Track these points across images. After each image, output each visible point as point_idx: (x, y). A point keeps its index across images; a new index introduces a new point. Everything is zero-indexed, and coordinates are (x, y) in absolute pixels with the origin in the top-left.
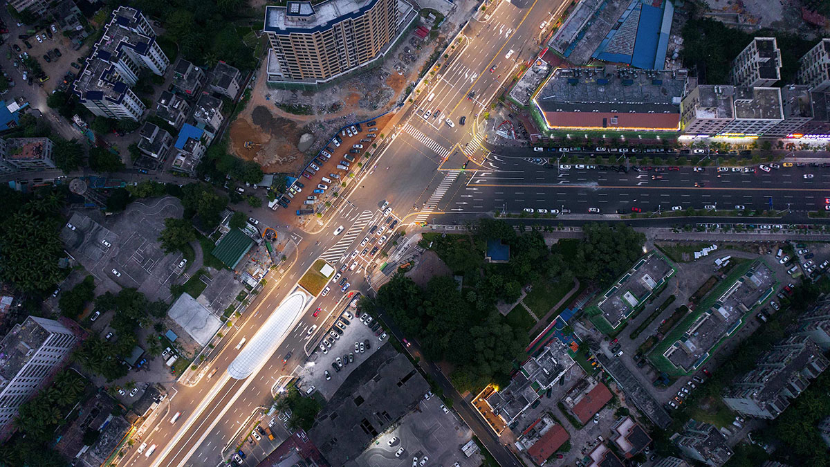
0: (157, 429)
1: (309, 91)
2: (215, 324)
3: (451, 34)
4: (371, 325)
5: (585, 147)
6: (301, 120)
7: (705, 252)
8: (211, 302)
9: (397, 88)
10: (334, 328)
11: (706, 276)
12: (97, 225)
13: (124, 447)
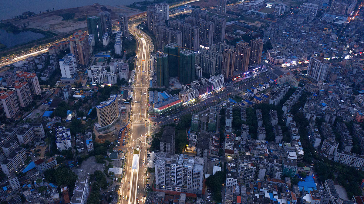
0: (124, 193)
1: (108, 128)
2: (121, 169)
3: (129, 111)
4: (155, 152)
5: (169, 112)
6: (110, 134)
7: (203, 115)
8: (117, 167)
9: (126, 121)
10: (148, 156)
11: (206, 118)
12: (76, 170)
13: (120, 198)
